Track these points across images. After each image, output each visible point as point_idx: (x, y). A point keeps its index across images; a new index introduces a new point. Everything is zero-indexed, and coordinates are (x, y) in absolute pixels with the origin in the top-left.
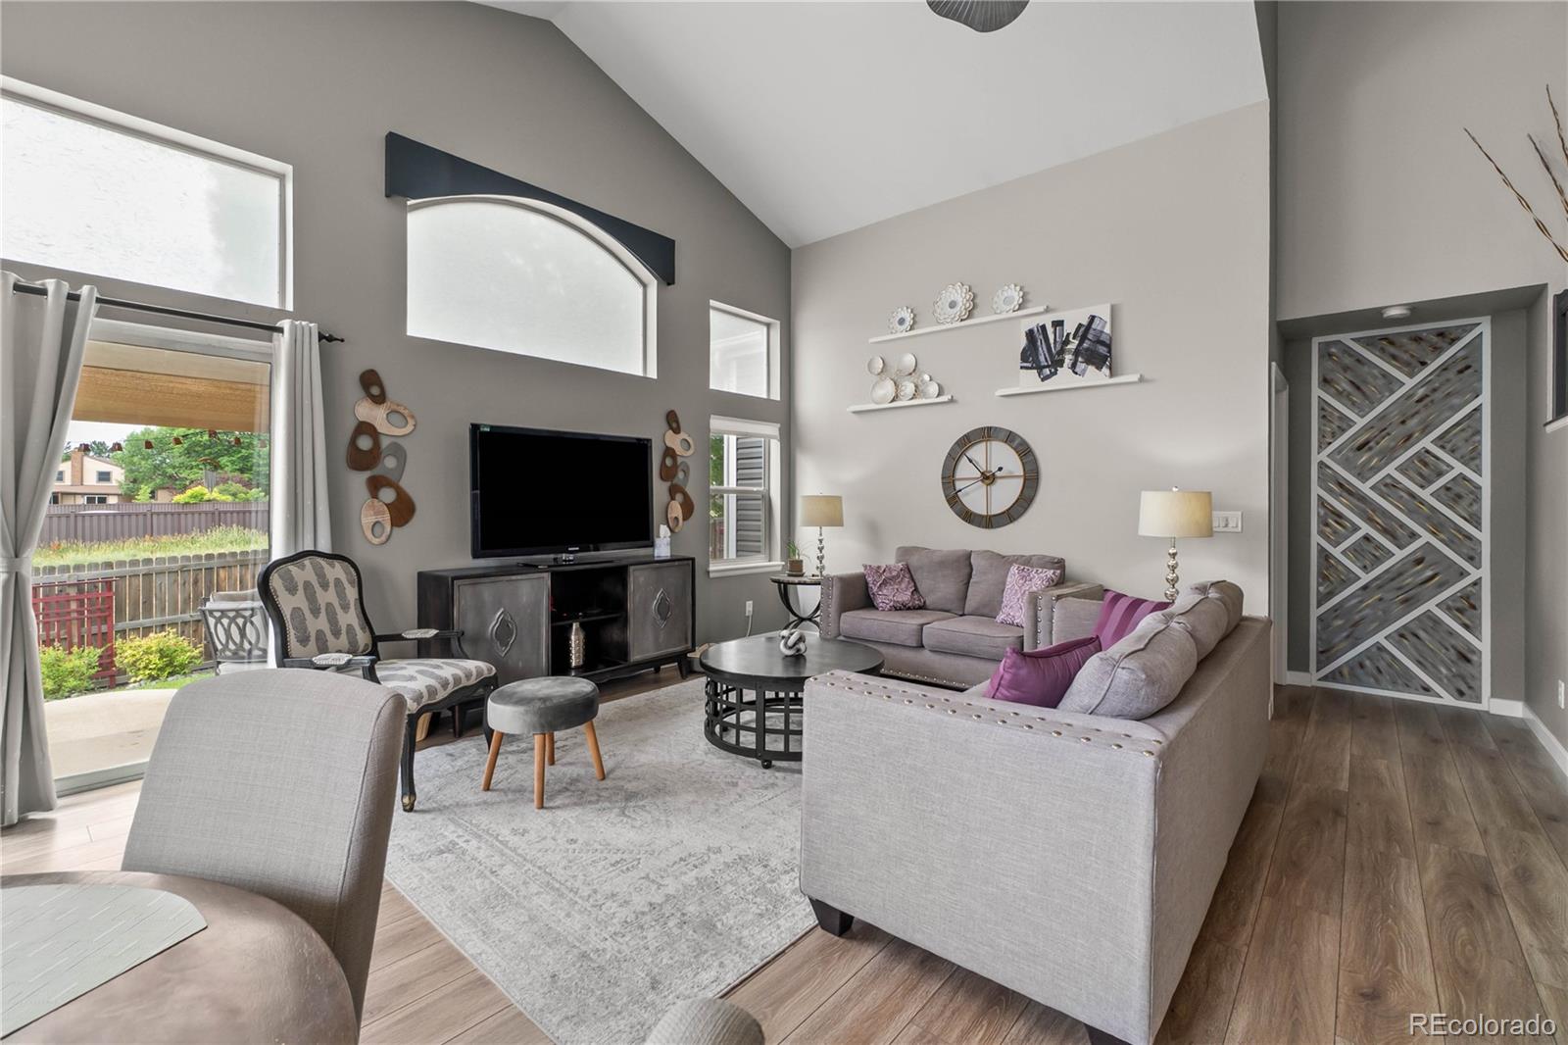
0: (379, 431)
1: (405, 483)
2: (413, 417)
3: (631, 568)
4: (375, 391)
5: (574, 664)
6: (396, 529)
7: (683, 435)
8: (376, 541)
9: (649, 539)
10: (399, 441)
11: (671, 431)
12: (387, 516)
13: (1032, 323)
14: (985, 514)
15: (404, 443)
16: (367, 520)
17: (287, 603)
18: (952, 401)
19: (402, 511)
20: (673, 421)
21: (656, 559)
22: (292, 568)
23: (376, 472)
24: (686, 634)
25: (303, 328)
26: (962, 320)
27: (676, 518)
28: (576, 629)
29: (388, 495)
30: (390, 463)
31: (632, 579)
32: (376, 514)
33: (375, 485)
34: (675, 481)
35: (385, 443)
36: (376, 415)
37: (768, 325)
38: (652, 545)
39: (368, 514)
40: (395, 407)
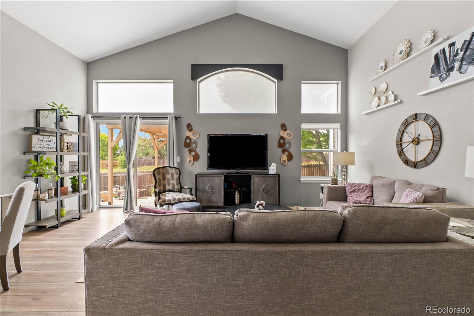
0: (191, 138)
1: (197, 150)
2: (199, 134)
3: (253, 176)
4: (190, 128)
5: (236, 203)
6: (195, 162)
7: (288, 132)
8: (190, 164)
9: (265, 167)
10: (196, 140)
11: (283, 131)
12: (193, 159)
13: (437, 50)
14: (414, 161)
15: (197, 140)
16: (188, 160)
17: (157, 177)
18: (401, 102)
19: (196, 158)
20: (284, 127)
21: (269, 174)
22: (161, 169)
23: (191, 148)
24: (276, 200)
25: (171, 116)
26: (404, 59)
27: (285, 161)
28: (237, 193)
29: (193, 153)
30: (194, 145)
31: (253, 179)
32: (190, 158)
33: (190, 151)
34: (285, 148)
35: (193, 141)
36: (189, 134)
37: (337, 84)
38: (267, 169)
39: (188, 158)
40: (194, 132)
